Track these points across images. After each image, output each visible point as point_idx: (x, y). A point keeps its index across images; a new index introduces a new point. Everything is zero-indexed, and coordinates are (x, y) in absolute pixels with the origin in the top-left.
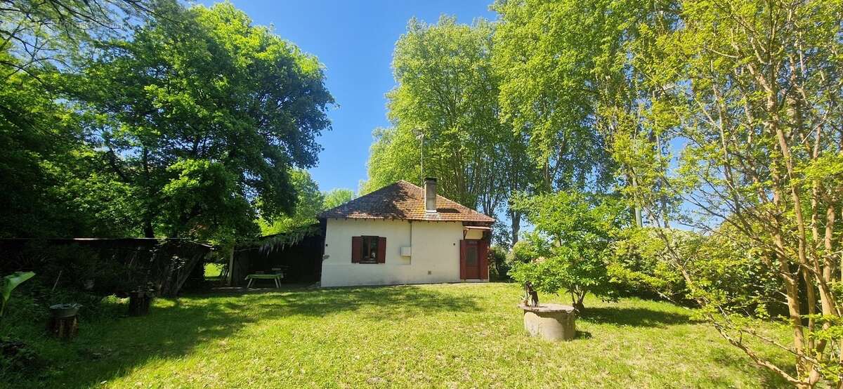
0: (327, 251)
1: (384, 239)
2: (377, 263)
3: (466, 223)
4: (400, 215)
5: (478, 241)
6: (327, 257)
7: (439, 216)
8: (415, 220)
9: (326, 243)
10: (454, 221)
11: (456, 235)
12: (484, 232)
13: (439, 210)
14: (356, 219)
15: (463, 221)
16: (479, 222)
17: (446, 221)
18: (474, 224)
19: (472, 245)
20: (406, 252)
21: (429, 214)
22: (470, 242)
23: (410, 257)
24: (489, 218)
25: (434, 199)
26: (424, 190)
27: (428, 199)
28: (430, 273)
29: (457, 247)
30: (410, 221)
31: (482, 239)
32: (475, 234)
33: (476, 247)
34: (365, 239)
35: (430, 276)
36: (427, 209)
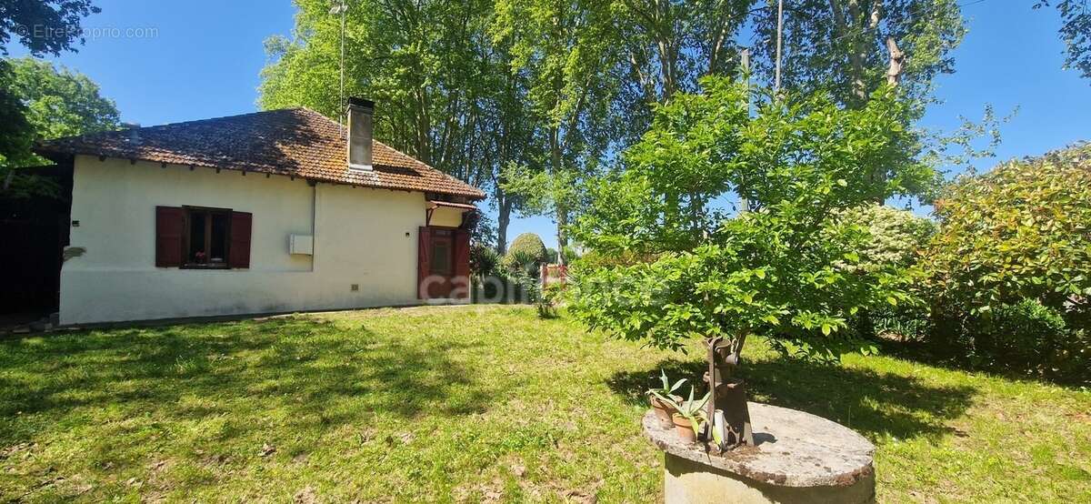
0: (76, 238)
1: (247, 218)
2: (228, 268)
3: (430, 196)
4: (287, 169)
5: (453, 230)
6: (79, 252)
7: (377, 179)
8: (323, 181)
9: (73, 217)
10: (409, 190)
11: (411, 216)
12: (464, 215)
13: (376, 168)
14: (164, 164)
15: (426, 192)
16: (456, 195)
17: (392, 189)
18: (447, 197)
19: (442, 236)
20: (302, 245)
21: (355, 171)
22: (438, 232)
23: (311, 256)
24: (473, 189)
25: (368, 145)
26: (345, 127)
27: (354, 142)
28: (355, 288)
29: (413, 240)
30: (313, 182)
31: (460, 227)
32: (447, 218)
33: (448, 241)
34: (197, 216)
35: (355, 294)
36: (352, 162)
